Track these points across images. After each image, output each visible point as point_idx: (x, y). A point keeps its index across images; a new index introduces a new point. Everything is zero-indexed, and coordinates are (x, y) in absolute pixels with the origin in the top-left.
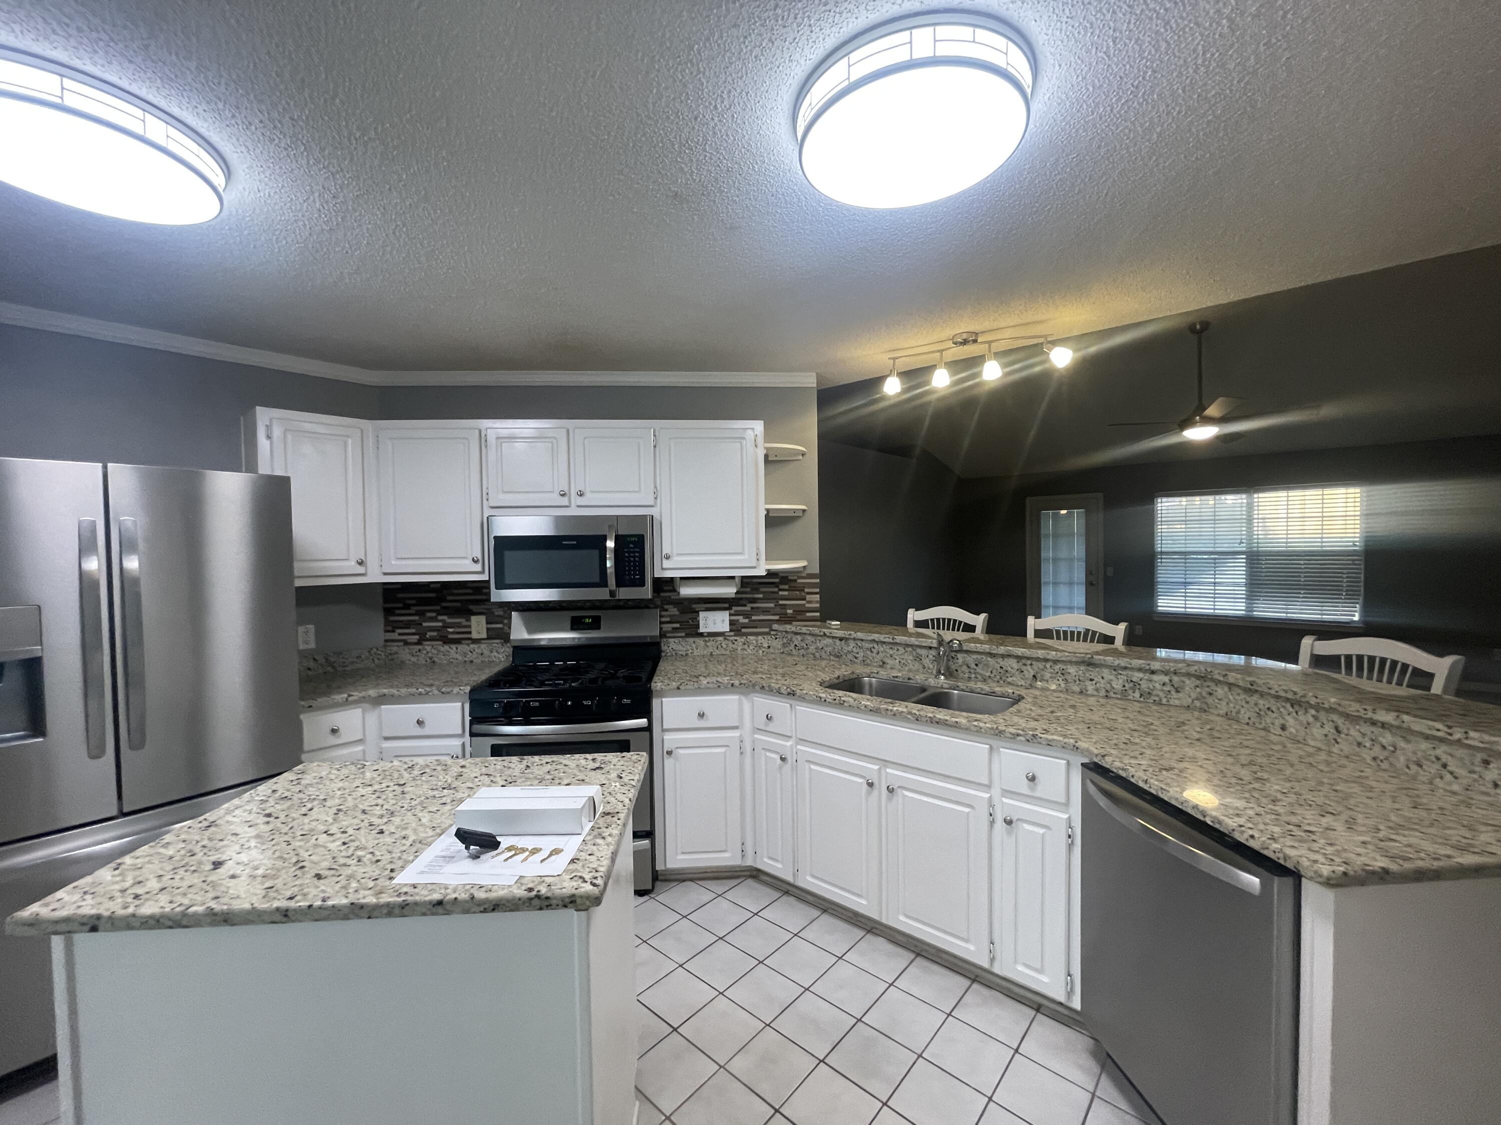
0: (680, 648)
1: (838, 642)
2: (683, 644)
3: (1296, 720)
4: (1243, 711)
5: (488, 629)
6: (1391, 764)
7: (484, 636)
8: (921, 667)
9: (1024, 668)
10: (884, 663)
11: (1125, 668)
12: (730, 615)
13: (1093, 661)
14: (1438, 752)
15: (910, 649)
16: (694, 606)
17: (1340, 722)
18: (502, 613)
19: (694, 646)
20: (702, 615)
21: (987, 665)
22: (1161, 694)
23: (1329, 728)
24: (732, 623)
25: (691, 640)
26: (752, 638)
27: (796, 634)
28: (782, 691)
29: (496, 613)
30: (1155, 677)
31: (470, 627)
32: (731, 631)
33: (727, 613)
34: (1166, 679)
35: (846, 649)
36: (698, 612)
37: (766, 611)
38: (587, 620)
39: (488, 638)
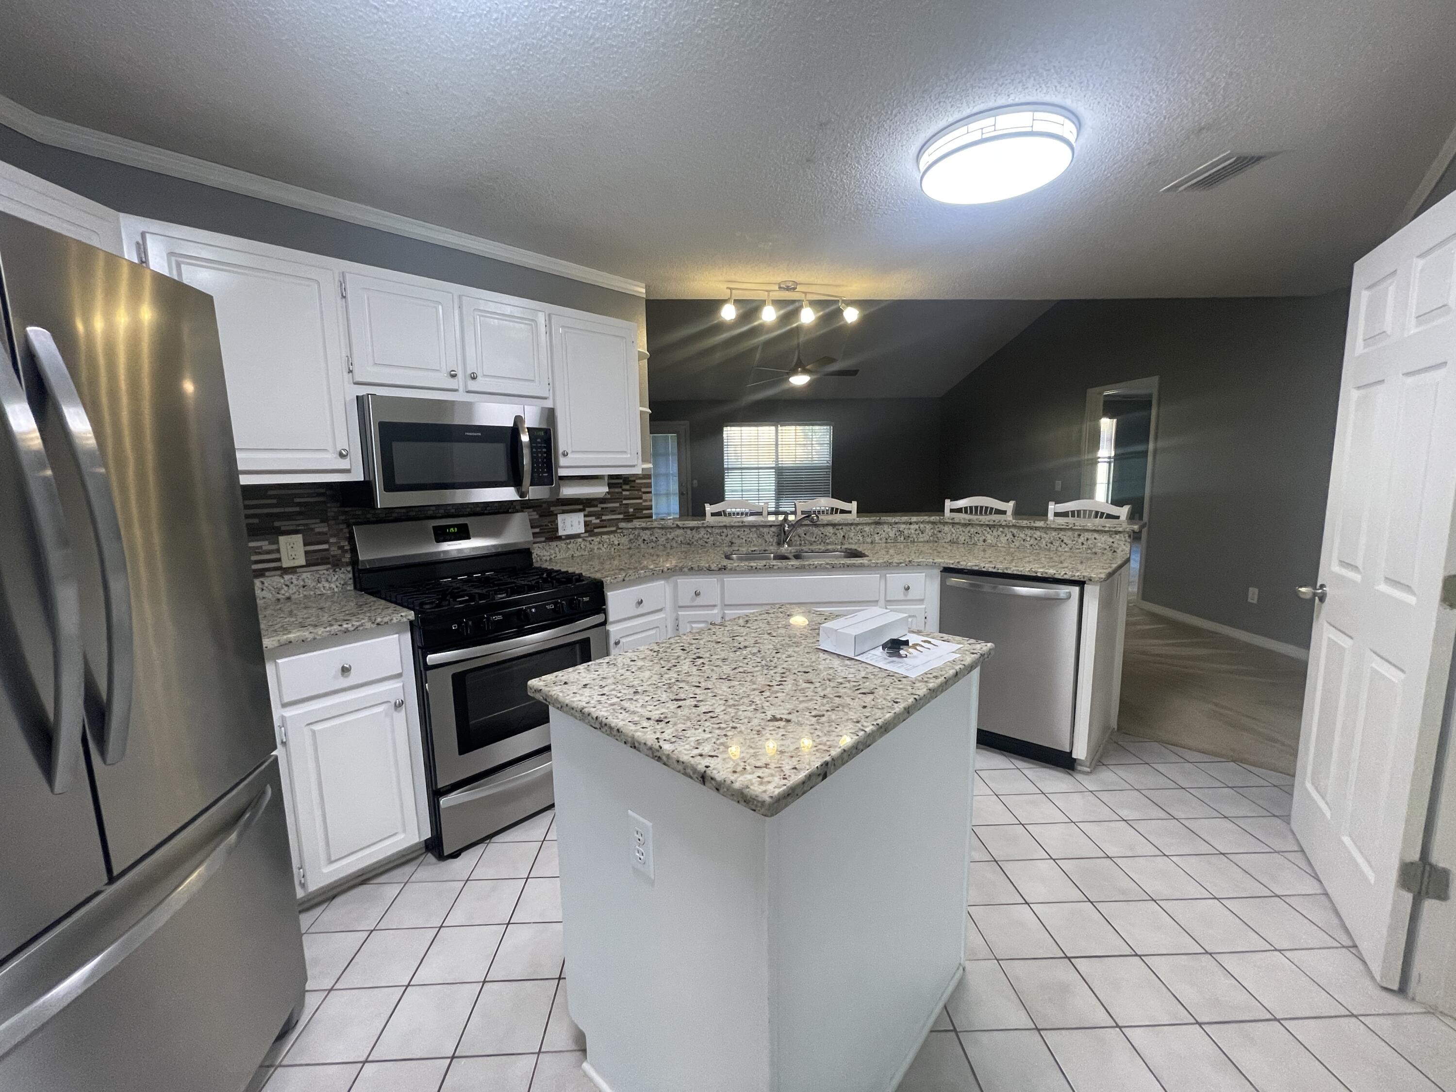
0: (545, 553)
1: (689, 532)
2: (547, 548)
3: (991, 535)
4: (961, 537)
5: (306, 553)
6: (1039, 546)
7: (302, 561)
8: (763, 542)
9: (837, 532)
10: (732, 543)
11: (896, 523)
12: (585, 516)
13: (881, 521)
14: (1060, 535)
15: (755, 529)
16: (552, 509)
17: (1015, 531)
18: (325, 529)
19: (557, 549)
20: (560, 518)
21: (813, 533)
22: (915, 536)
23: (1010, 536)
24: (586, 524)
25: (554, 544)
26: (605, 537)
27: (644, 529)
28: (713, 568)
29: (317, 530)
30: (912, 527)
31: (278, 551)
32: (586, 532)
33: (581, 515)
34: (917, 526)
35: (697, 536)
36: (556, 515)
37: (613, 511)
38: (452, 530)
39: (308, 565)
